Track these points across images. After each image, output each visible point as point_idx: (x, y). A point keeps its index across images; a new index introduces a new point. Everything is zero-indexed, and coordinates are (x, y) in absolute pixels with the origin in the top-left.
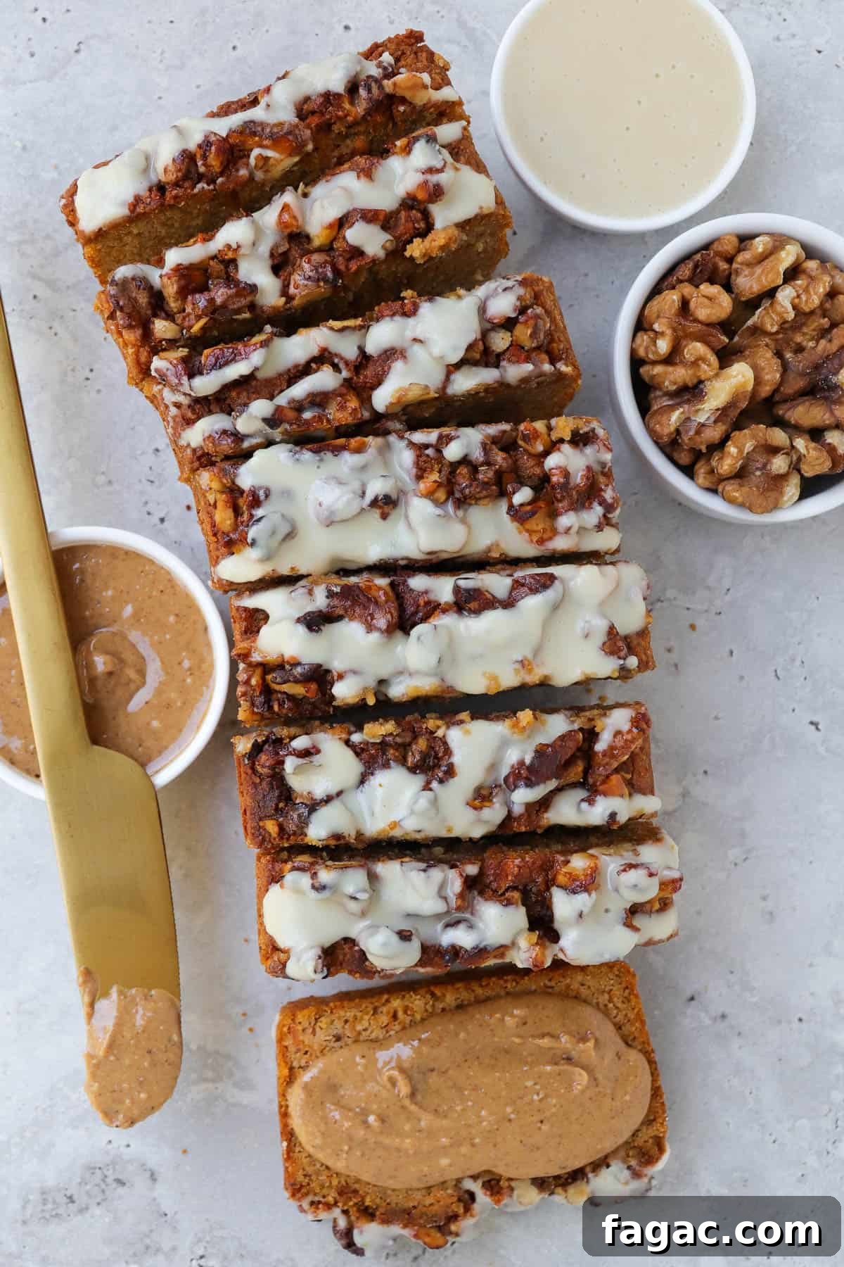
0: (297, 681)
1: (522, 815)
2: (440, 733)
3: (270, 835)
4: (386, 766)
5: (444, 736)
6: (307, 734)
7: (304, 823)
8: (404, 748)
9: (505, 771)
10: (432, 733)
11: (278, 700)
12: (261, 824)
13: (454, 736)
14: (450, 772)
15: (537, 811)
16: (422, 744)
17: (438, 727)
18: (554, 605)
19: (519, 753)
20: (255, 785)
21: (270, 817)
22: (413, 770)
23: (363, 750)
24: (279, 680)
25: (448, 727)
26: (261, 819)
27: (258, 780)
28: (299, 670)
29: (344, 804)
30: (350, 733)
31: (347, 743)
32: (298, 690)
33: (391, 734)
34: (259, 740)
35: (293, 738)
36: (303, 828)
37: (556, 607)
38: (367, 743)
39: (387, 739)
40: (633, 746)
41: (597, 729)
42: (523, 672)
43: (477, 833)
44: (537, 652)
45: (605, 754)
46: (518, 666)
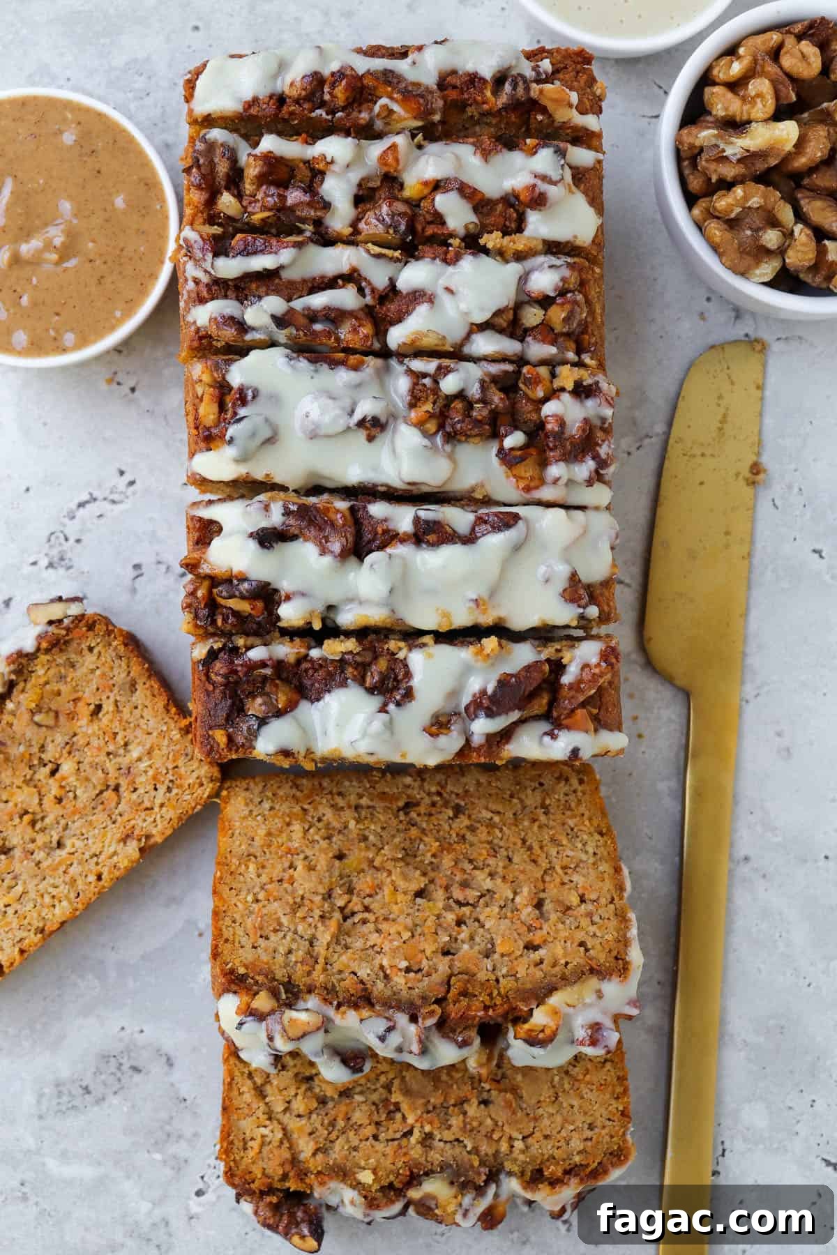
0: (243, 597)
1: (482, 746)
3: (218, 745)
4: (343, 684)
5: (405, 659)
6: (265, 645)
7: (253, 735)
8: (363, 668)
9: (466, 699)
10: (393, 654)
11: (223, 615)
12: (211, 733)
13: (416, 660)
14: (409, 695)
15: (498, 742)
16: (382, 664)
17: (400, 649)
18: (515, 546)
19: (481, 681)
20: (208, 693)
21: (219, 727)
22: (371, 691)
23: (321, 666)
24: (224, 594)
25: (410, 650)
26: (210, 728)
27: (211, 688)
28: (246, 585)
29: (296, 720)
30: (309, 648)
32: (244, 607)
33: (351, 652)
34: (215, 647)
35: (248, 648)
36: (252, 740)
37: (517, 548)
38: (325, 660)
39: (346, 657)
40: (601, 681)
41: (564, 661)
42: (477, 612)
43: (432, 762)
44: (493, 593)
45: (571, 686)
46: (472, 605)
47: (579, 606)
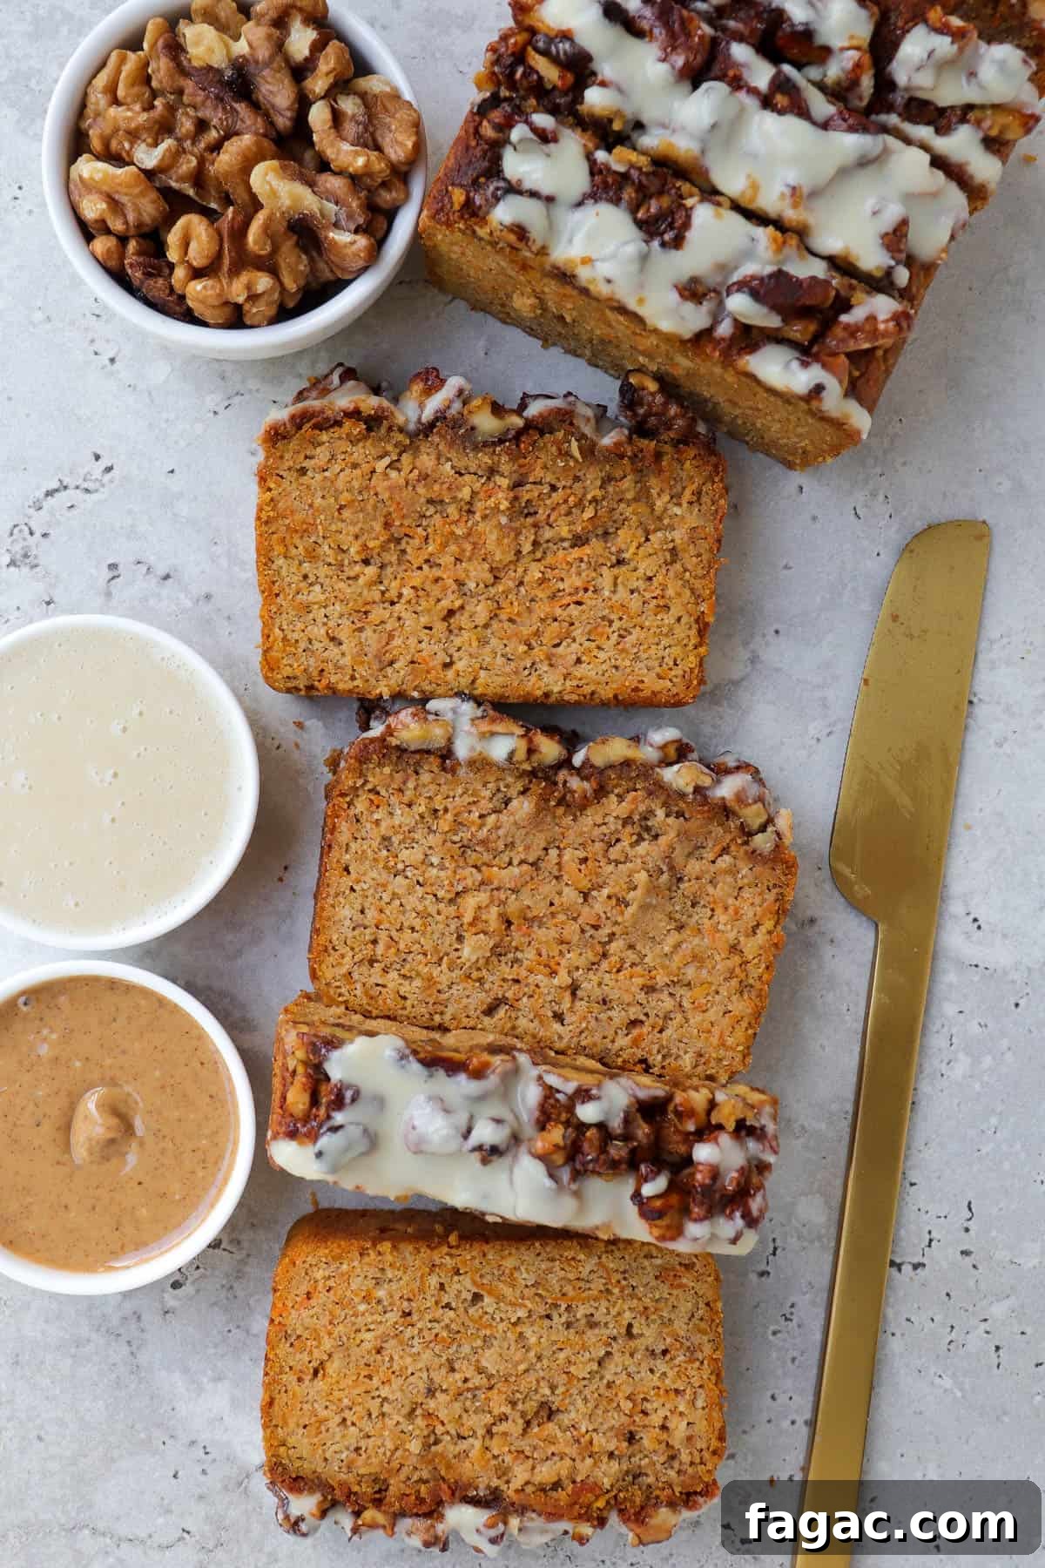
1: (723, 339)
2: (689, 202)
3: (452, 205)
4: (616, 201)
5: (691, 208)
7: (495, 201)
8: (644, 194)
9: (735, 277)
10: (681, 197)
12: (449, 187)
13: (703, 214)
14: (678, 242)
15: (742, 349)
16: (666, 201)
17: (691, 196)
18: (863, 157)
19: (759, 266)
20: (468, 149)
21: (461, 186)
22: (640, 224)
23: (600, 172)
25: (702, 201)
26: (452, 185)
27: (473, 143)
30: (597, 148)
31: (589, 157)
33: (640, 169)
35: (536, 112)
36: (490, 204)
37: (865, 163)
38: (608, 169)
39: (632, 171)
40: (880, 342)
41: (853, 301)
42: (788, 201)
43: (666, 326)
44: (815, 194)
45: (847, 327)
46: (788, 192)
47: (893, 258)
